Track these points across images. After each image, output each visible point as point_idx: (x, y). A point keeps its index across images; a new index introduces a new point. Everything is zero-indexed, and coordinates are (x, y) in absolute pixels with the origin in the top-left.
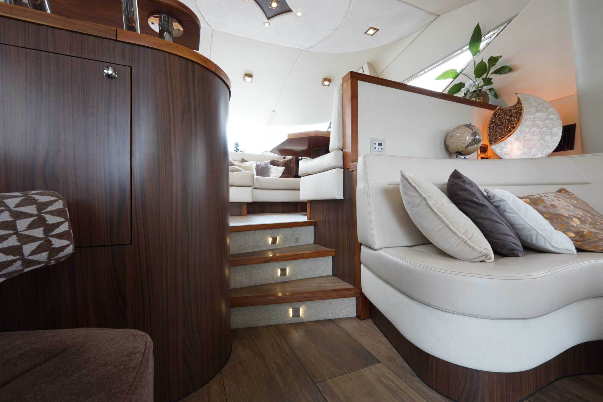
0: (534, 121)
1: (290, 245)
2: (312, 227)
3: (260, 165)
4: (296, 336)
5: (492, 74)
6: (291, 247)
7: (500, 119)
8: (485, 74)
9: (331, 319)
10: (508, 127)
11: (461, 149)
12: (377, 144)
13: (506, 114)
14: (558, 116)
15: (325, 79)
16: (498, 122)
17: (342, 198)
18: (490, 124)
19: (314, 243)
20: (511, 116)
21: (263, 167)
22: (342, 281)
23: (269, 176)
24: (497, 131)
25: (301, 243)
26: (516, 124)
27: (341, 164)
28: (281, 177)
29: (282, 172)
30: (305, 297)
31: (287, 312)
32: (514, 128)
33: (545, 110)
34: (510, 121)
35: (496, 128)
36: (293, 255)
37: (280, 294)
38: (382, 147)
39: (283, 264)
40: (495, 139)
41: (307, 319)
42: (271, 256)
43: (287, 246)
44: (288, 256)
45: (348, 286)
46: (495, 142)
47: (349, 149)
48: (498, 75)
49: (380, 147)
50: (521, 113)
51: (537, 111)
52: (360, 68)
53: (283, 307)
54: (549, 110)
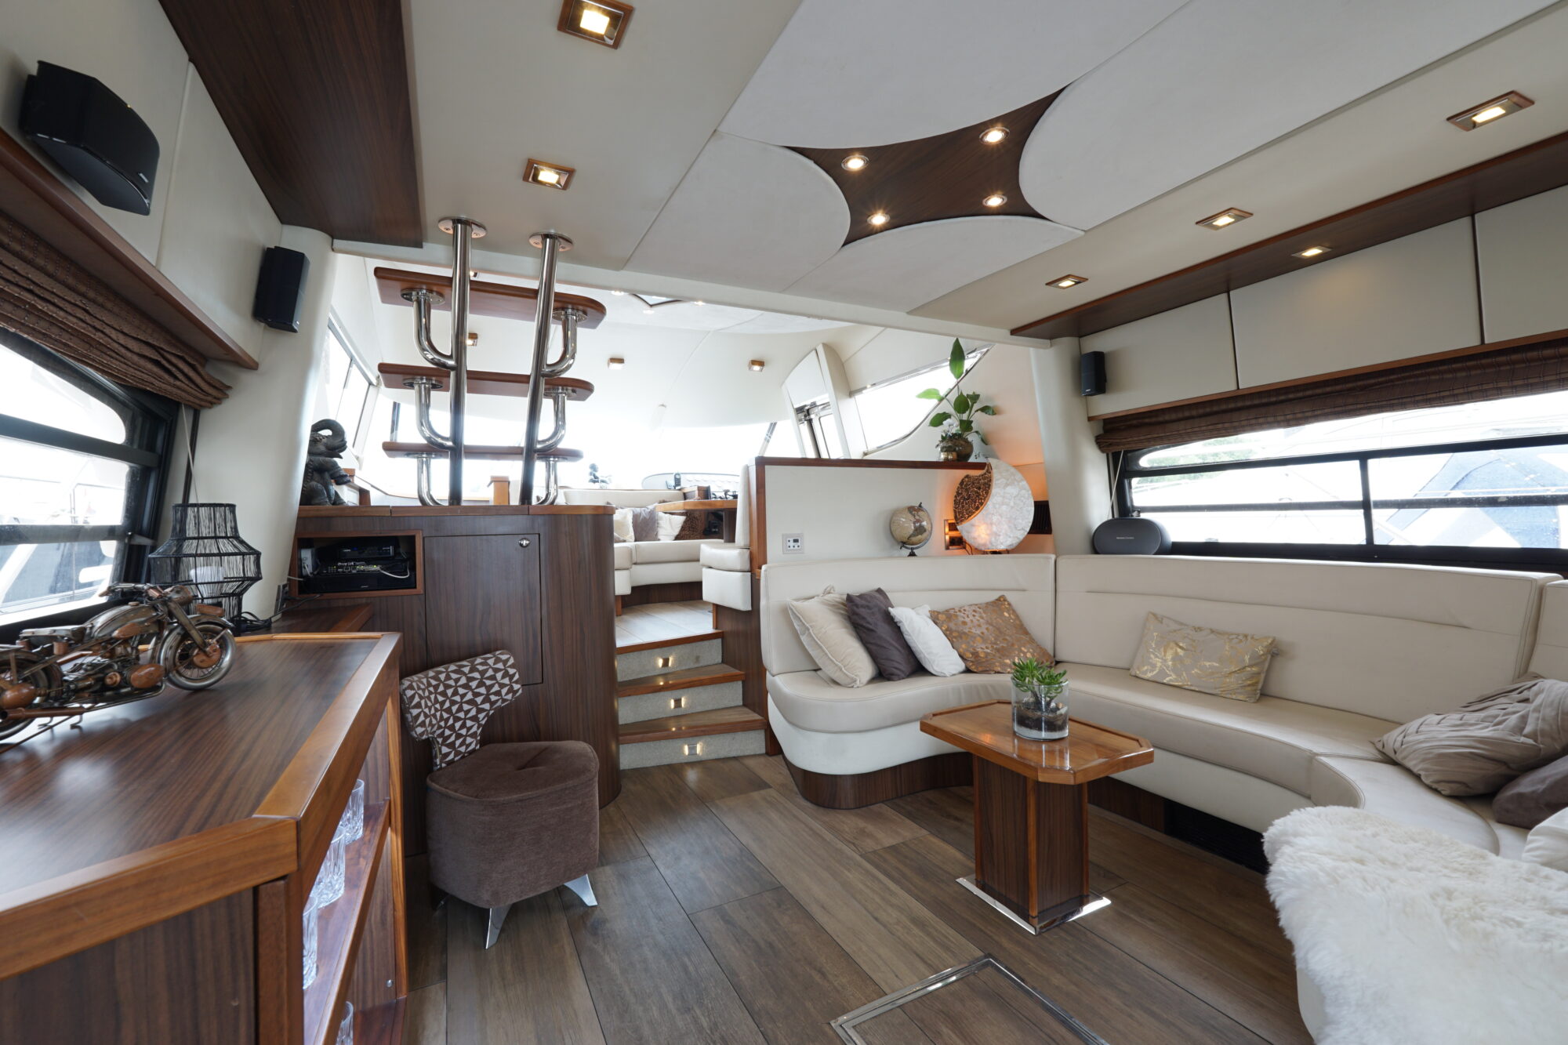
0: (1004, 497)
1: (687, 667)
2: (720, 640)
3: (640, 514)
4: (692, 776)
5: (977, 411)
6: (689, 669)
7: (967, 490)
8: (967, 412)
9: (734, 757)
10: (975, 502)
11: (905, 540)
12: (792, 540)
13: (973, 483)
14: (1030, 492)
15: (754, 362)
16: (964, 494)
17: (750, 609)
18: (956, 497)
19: (723, 662)
20: (979, 488)
21: (645, 518)
22: (752, 712)
23: (656, 539)
24: (963, 506)
25: (703, 663)
26: (984, 499)
27: (747, 567)
28: (677, 538)
29: (681, 525)
30: (702, 731)
31: (682, 749)
32: (982, 504)
33: (1016, 483)
34: (978, 495)
35: (963, 503)
36: (689, 682)
37: (674, 729)
38: (799, 544)
39: (677, 693)
40: (961, 517)
41: (705, 758)
42: (662, 683)
43: (684, 668)
44: (684, 683)
45: (757, 717)
46: (962, 521)
47: (755, 548)
48: (984, 414)
49: (796, 544)
50: (990, 485)
51: (1007, 485)
52: (812, 351)
53: (677, 743)
54: (1021, 484)
